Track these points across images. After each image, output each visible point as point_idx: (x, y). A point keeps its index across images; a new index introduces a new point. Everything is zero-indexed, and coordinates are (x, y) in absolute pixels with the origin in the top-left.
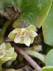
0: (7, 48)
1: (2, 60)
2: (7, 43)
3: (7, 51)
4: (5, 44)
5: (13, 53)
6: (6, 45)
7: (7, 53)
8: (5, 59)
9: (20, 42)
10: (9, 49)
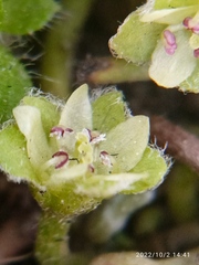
0: (103, 123)
1: (80, 189)
2: (98, 93)
3: (102, 137)
4: (90, 93)
5: (139, 153)
6: (93, 106)
7: (104, 153)
8: (95, 184)
9: (190, 79)
10: (113, 126)
